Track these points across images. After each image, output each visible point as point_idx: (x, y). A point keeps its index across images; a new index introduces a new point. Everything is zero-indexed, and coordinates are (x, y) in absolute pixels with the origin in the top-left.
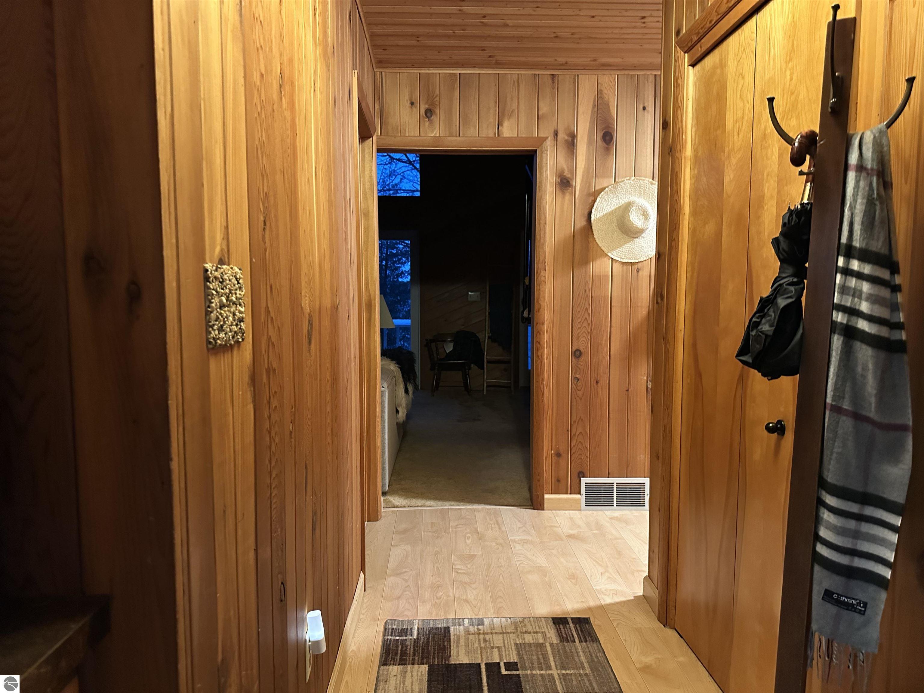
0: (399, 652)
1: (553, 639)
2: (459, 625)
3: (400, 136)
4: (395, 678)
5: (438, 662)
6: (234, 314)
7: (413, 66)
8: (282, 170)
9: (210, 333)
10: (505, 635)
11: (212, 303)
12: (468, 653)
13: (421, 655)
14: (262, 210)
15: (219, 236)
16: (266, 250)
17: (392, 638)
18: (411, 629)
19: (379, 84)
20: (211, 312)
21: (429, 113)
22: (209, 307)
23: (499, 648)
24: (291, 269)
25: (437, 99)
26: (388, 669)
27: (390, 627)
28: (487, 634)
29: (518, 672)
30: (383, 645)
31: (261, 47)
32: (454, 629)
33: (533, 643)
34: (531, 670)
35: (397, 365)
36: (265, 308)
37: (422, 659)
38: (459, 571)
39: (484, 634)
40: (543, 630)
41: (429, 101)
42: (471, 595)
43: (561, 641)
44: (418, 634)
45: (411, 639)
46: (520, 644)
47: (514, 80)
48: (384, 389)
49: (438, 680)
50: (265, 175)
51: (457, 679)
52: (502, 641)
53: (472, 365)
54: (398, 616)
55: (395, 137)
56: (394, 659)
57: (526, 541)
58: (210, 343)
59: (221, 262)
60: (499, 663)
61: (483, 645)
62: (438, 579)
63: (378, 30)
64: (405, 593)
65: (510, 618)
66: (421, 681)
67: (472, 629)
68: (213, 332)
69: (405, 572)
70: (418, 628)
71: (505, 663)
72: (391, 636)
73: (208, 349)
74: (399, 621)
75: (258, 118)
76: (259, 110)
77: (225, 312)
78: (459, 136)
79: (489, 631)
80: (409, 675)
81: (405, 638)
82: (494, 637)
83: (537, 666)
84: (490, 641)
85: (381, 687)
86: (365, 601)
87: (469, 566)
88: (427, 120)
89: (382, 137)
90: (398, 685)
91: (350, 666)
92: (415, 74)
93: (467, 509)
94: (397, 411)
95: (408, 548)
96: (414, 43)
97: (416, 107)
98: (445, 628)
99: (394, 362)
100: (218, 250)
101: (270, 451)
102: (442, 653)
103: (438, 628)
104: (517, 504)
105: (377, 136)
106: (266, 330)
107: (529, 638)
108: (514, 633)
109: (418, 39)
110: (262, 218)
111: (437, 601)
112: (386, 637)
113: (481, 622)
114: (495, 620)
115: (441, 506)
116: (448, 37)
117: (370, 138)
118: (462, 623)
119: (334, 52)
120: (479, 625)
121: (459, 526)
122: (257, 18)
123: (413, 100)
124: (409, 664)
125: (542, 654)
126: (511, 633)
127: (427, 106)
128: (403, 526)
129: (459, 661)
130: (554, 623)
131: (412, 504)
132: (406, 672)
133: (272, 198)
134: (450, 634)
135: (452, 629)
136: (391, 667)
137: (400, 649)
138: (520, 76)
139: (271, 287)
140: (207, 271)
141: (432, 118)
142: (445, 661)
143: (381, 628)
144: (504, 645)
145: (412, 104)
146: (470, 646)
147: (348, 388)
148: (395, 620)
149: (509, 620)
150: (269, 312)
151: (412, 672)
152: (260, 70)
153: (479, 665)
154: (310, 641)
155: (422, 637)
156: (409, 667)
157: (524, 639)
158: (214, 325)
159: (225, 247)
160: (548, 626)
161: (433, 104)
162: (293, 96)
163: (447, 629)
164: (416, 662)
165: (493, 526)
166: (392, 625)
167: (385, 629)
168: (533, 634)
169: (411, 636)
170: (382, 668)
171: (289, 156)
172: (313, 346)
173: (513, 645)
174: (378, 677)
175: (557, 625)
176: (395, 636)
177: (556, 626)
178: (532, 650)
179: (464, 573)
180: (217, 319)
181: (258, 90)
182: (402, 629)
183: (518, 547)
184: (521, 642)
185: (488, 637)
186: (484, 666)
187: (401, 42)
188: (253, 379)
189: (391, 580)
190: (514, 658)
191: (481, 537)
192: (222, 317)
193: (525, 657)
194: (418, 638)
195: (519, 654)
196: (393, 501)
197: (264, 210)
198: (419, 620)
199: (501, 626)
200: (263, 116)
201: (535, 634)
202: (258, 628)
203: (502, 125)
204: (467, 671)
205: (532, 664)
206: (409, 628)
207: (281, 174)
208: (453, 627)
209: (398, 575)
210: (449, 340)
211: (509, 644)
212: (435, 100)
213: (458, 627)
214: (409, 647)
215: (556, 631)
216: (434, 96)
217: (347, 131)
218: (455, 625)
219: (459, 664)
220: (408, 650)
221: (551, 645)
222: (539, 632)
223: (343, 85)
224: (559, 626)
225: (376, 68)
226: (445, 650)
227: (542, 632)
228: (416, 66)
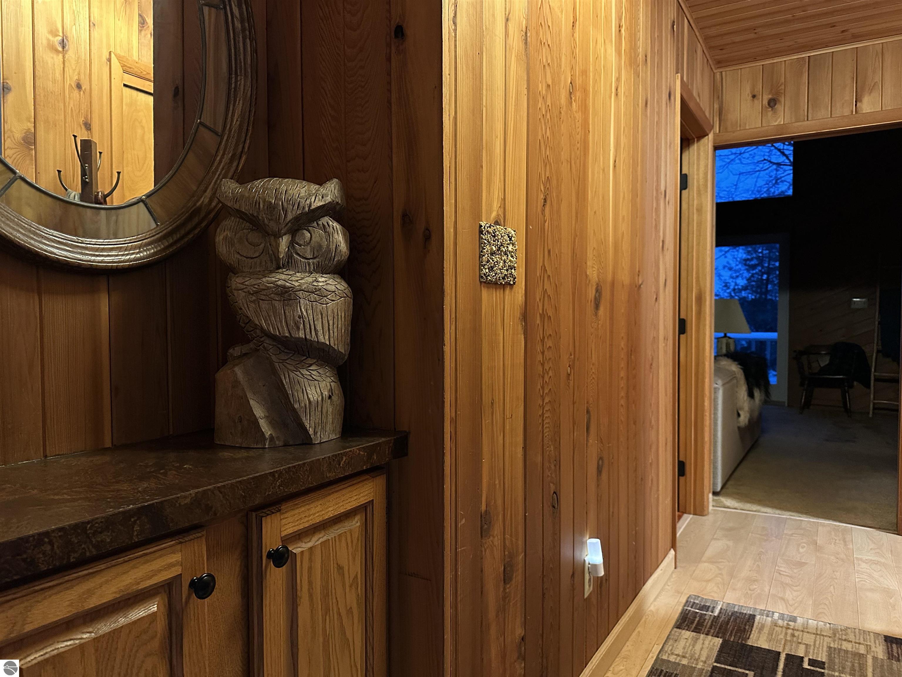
0: (696, 622)
1: (879, 654)
2: (767, 616)
3: (740, 130)
4: (686, 640)
5: (734, 639)
6: (505, 262)
7: (755, 60)
8: (569, 160)
9: (482, 270)
10: (818, 636)
11: (485, 249)
12: (769, 640)
13: (717, 629)
14: (543, 190)
15: (496, 205)
16: (545, 222)
17: (692, 609)
18: (714, 607)
19: (719, 85)
20: (483, 256)
21: (772, 103)
22: (482, 252)
23: (807, 645)
24: (575, 242)
25: (783, 87)
26: (680, 633)
27: (692, 600)
28: (798, 630)
29: (823, 671)
30: (681, 613)
31: (549, 64)
32: (760, 618)
33: (852, 651)
34: (839, 673)
35: (739, 366)
36: (542, 267)
37: (718, 633)
38: (781, 573)
39: (793, 629)
40: (869, 644)
41: (773, 91)
42: (789, 595)
43: (889, 658)
44: (720, 613)
45: (711, 615)
46: (835, 648)
47: (877, 51)
48: (717, 386)
49: (729, 653)
50: (548, 163)
51: (750, 658)
52: (813, 640)
53: (855, 383)
54: (702, 595)
55: (734, 132)
56: (689, 626)
57: (876, 562)
58: (482, 277)
59: (497, 223)
60: (802, 658)
61: (789, 638)
62: (755, 575)
63: (713, 32)
64: (716, 578)
65: (829, 624)
66: (711, 649)
67: (780, 622)
68: (484, 270)
69: (721, 562)
70: (721, 609)
71: (809, 659)
72: (692, 607)
73: (481, 282)
74: (703, 598)
75: (542, 120)
76: (544, 113)
77: (496, 258)
78: (808, 120)
79: (801, 629)
80: (700, 641)
81: (705, 613)
82: (804, 636)
83: (848, 671)
84: (798, 637)
85: (669, 644)
86: (674, 576)
87: (795, 571)
88: (770, 109)
89: (721, 134)
90: (687, 647)
91: (645, 622)
92: (758, 67)
93: (809, 522)
94: (739, 415)
95: (730, 543)
96: (753, 36)
97: (759, 99)
98: (751, 615)
99: (736, 363)
100: (494, 214)
101: (543, 381)
102: (741, 634)
103: (743, 613)
104: (876, 526)
105: (714, 134)
106: (542, 284)
107: (846, 646)
108: (830, 637)
109: (755, 31)
110: (542, 196)
111: (749, 592)
112: (686, 608)
113: (794, 619)
114: (810, 621)
115: (779, 514)
116: (787, 21)
117: (705, 136)
118: (770, 615)
119: (646, 60)
120: (790, 621)
121: (794, 535)
122: (544, 43)
123: (756, 93)
124: (703, 634)
125: (859, 664)
126: (826, 636)
127: (770, 96)
128: (731, 525)
129: (757, 644)
130: (885, 641)
131: (745, 508)
132: (697, 639)
133: (554, 182)
134: (754, 621)
135: (758, 617)
136: (684, 631)
137: (697, 619)
138: (885, 45)
139: (549, 251)
140: (482, 226)
141: (776, 107)
142: (742, 640)
143: (684, 601)
144: (815, 645)
145: (754, 96)
146: (774, 636)
147: (654, 365)
148: (699, 597)
149: (828, 625)
150: (546, 270)
151: (704, 640)
152: (546, 82)
153: (779, 653)
154: (589, 564)
155: (723, 616)
156: (702, 636)
157: (841, 645)
158: (485, 265)
159: (501, 213)
160: (877, 642)
161: (778, 93)
162: (585, 100)
163: (752, 617)
164: (711, 634)
165: (837, 541)
166: (694, 599)
167: (687, 601)
168: (854, 644)
169: (712, 612)
170: (675, 629)
171: (578, 149)
172: (601, 311)
173: (825, 647)
174: (669, 635)
175: (889, 644)
176: (695, 609)
177: (887, 644)
178: (847, 657)
179: (787, 576)
180: (488, 261)
181: (543, 98)
182: (704, 605)
183: (864, 565)
184: (836, 646)
185: (796, 633)
186: (785, 656)
187: (738, 39)
188: (525, 316)
189: (704, 566)
190: (822, 657)
191: (818, 548)
192: (493, 261)
193: (837, 661)
194: (718, 616)
195: (829, 656)
196: (725, 502)
197: (545, 191)
198: (724, 602)
199: (817, 628)
200: (548, 117)
201: (857, 645)
202: (525, 513)
203: (861, 101)
204: (763, 654)
205: (844, 668)
206: (712, 606)
207: (567, 164)
208: (759, 616)
209: (712, 563)
210: (823, 352)
211: (821, 645)
212: (780, 88)
213: (765, 617)
214: (707, 621)
215: (885, 647)
216: (779, 85)
217: (663, 130)
218: (763, 615)
219: (757, 647)
220: (706, 623)
221: (875, 659)
222: (863, 644)
223: (659, 87)
224: (891, 645)
225: (716, 69)
226: (744, 632)
227: (867, 645)
228: (758, 58)
